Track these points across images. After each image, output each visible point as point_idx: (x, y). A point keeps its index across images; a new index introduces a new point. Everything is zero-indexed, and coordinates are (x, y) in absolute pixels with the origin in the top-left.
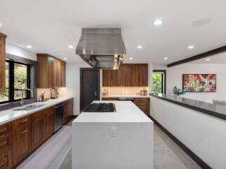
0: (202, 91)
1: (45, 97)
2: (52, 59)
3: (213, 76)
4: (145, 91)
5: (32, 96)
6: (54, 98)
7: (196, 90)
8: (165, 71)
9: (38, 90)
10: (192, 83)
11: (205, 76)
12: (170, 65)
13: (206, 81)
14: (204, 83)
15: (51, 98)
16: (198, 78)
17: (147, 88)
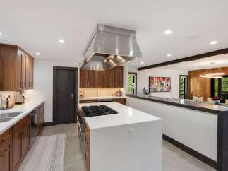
0: (162, 91)
1: (10, 103)
2: (22, 52)
3: (169, 79)
4: (120, 92)
6: (20, 103)
7: (159, 90)
8: (136, 74)
10: (156, 85)
11: (164, 79)
12: (140, 69)
13: (165, 83)
14: (163, 85)
15: (16, 104)
16: (160, 80)
17: (122, 90)
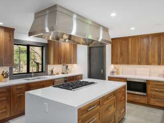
5: (44, 70)
9: (48, 65)
15: (63, 73)
